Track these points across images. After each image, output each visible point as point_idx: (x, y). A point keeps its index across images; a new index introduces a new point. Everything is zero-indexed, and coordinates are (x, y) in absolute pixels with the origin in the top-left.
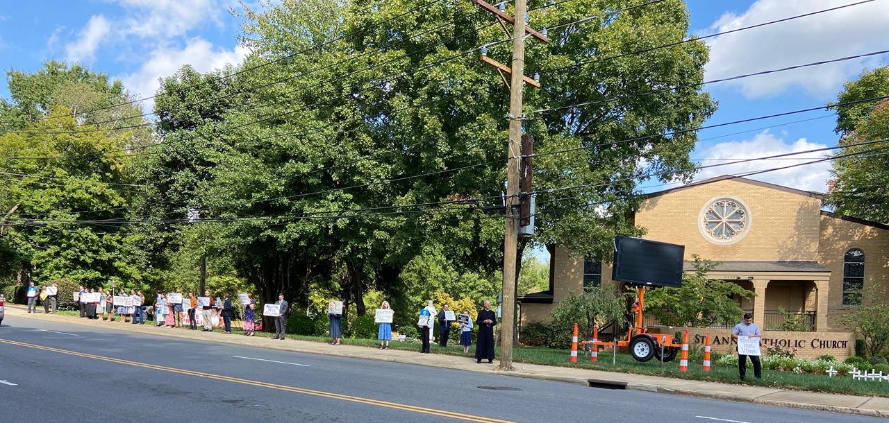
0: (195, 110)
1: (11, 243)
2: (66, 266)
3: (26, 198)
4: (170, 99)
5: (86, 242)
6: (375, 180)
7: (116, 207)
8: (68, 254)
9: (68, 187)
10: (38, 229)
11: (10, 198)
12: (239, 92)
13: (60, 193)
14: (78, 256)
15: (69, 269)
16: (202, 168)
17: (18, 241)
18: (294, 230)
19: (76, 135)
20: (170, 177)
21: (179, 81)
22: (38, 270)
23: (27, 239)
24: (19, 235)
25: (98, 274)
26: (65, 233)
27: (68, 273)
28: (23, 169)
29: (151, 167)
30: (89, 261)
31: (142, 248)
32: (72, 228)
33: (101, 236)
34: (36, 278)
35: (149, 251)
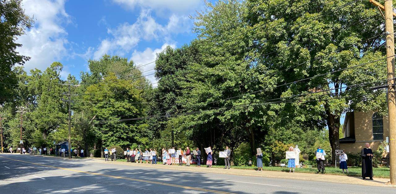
0: (173, 66)
1: (93, 132)
2: (116, 140)
3: (99, 112)
4: (162, 62)
5: (123, 129)
6: (269, 86)
7: (135, 113)
8: (116, 135)
9: (116, 106)
10: (104, 125)
11: (93, 113)
12: (191, 55)
13: (113, 109)
14: (120, 135)
15: (117, 141)
16: (179, 91)
17: (96, 130)
18: (228, 115)
19: (118, 84)
20: (164, 96)
21: (165, 53)
22: (105, 143)
23: (99, 129)
24: (97, 128)
25: (128, 143)
26: (115, 126)
27: (117, 143)
28: (97, 100)
29: (154, 93)
30: (125, 137)
31: (150, 130)
32: (118, 124)
33: (129, 126)
34: (104, 146)
35: (154, 131)
